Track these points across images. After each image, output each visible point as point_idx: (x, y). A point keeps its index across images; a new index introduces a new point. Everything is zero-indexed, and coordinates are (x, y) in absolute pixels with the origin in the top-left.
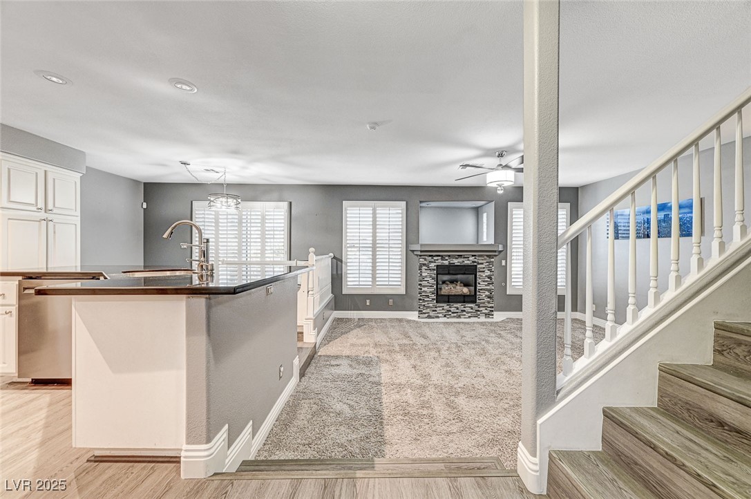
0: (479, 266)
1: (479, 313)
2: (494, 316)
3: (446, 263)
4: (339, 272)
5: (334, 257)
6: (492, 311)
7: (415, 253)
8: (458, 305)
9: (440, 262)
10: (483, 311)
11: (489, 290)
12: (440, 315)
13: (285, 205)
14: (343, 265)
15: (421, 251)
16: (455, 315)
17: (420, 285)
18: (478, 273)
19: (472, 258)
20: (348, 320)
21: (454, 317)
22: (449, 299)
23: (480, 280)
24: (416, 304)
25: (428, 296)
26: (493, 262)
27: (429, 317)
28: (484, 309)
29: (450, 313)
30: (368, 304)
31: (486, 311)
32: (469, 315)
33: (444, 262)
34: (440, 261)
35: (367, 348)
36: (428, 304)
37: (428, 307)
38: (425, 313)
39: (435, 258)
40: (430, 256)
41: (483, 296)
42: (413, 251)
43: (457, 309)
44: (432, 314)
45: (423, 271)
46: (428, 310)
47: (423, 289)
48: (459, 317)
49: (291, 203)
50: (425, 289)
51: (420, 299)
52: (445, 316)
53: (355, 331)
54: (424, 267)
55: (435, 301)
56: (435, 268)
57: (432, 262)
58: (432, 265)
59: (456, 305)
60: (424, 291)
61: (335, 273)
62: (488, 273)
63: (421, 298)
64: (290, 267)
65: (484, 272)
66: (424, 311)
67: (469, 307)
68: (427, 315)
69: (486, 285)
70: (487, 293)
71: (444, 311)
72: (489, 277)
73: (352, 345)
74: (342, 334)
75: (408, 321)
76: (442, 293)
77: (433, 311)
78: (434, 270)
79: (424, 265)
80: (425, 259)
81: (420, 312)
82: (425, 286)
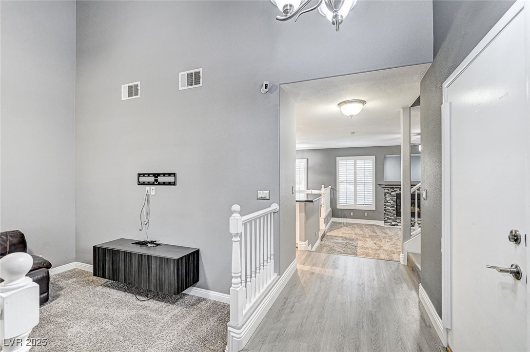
4: (335, 197)
5: (332, 188)
7: (382, 186)
8: (412, 219)
12: (399, 224)
13: (305, 160)
14: (337, 192)
15: (385, 185)
17: (385, 205)
20: (340, 223)
24: (383, 216)
25: (391, 212)
27: (391, 225)
30: (352, 215)
34: (398, 191)
35: (351, 235)
36: (391, 217)
37: (391, 219)
38: (388, 222)
39: (395, 189)
40: (392, 188)
42: (380, 185)
44: (393, 223)
45: (387, 197)
46: (391, 221)
47: (387, 208)
48: (413, 226)
49: (308, 159)
50: (389, 208)
51: (385, 214)
54: (387, 195)
55: (395, 216)
57: (393, 191)
58: (393, 193)
60: (388, 209)
61: (332, 196)
64: (308, 194)
68: (390, 223)
73: (343, 233)
74: (338, 228)
75: (377, 226)
77: (394, 221)
78: (395, 196)
79: (388, 193)
80: (388, 190)
81: (385, 221)
82: (388, 206)
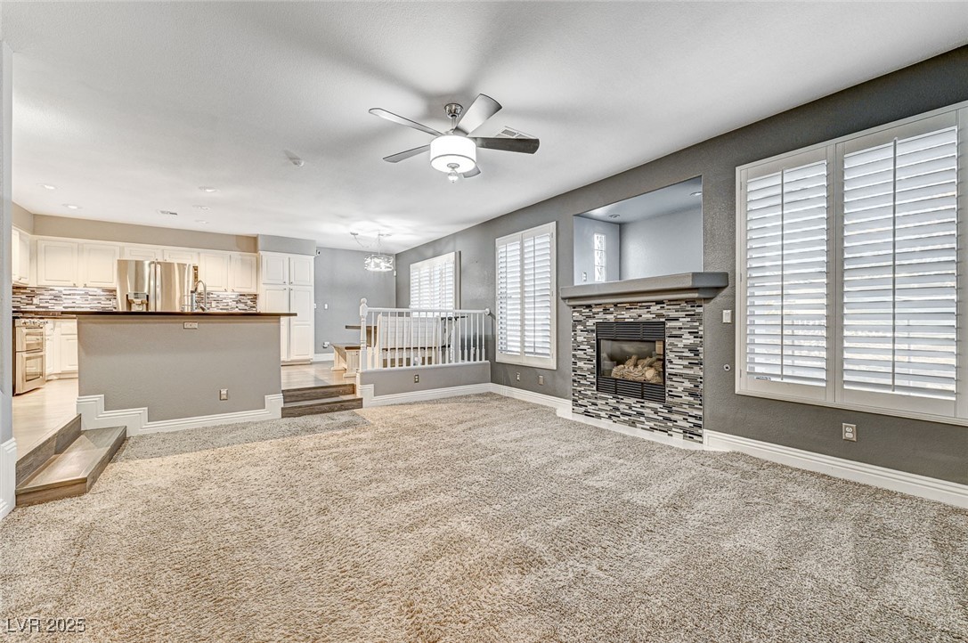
0: (669, 324)
1: (670, 424)
2: (705, 439)
3: (611, 318)
5: (490, 314)
6: (700, 427)
7: (568, 301)
8: (632, 401)
9: (601, 317)
10: (679, 423)
11: (692, 379)
12: (603, 414)
13: (453, 255)
14: (496, 323)
15: (575, 299)
16: (627, 418)
17: (574, 356)
18: (668, 340)
19: (655, 308)
21: (625, 421)
22: (617, 388)
23: (672, 355)
24: (569, 387)
25: (585, 378)
26: (699, 314)
27: (587, 413)
28: (681, 417)
29: (618, 413)
30: (518, 378)
31: (687, 425)
32: (652, 424)
33: (608, 316)
34: (601, 315)
36: (585, 390)
37: (585, 396)
38: (581, 406)
39: (594, 310)
40: (586, 306)
41: (679, 387)
43: (630, 408)
44: (591, 408)
45: (579, 332)
46: (586, 402)
48: (633, 424)
49: (460, 253)
50: (580, 364)
51: (574, 381)
52: (610, 417)
54: (580, 327)
55: (595, 388)
56: (594, 328)
57: (590, 317)
58: (590, 323)
59: (626, 400)
60: (581, 368)
62: (689, 340)
63: (576, 378)
65: (680, 336)
66: (580, 402)
67: (652, 409)
68: (583, 409)
69: (685, 367)
70: (688, 384)
71: (609, 408)
72: (694, 350)
77: (593, 404)
78: (592, 331)
79: (580, 322)
80: (580, 312)
81: (575, 402)
82: (580, 359)
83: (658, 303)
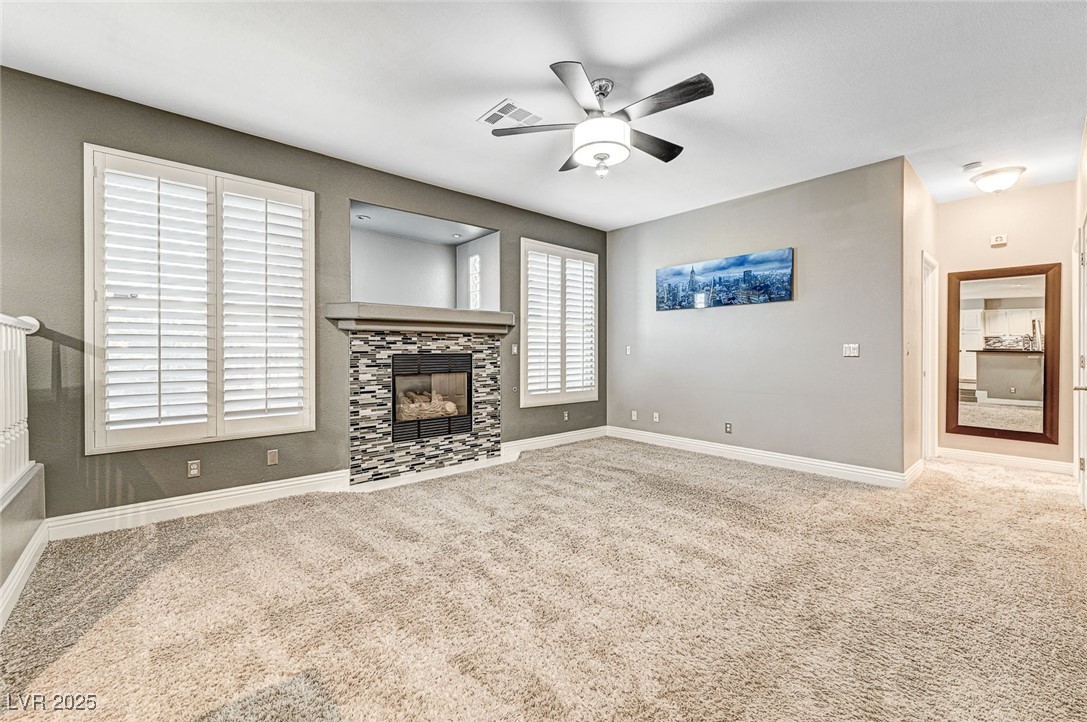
0: (475, 356)
1: (476, 450)
2: (502, 452)
3: (413, 349)
4: (68, 382)
5: (43, 332)
6: (498, 442)
7: (342, 325)
8: (439, 440)
9: (399, 348)
10: (484, 446)
11: (493, 403)
12: (402, 468)
14: (88, 358)
15: (359, 320)
16: (433, 461)
17: (354, 403)
18: (474, 371)
19: (462, 340)
20: (115, 540)
21: (431, 466)
22: (420, 430)
23: (478, 384)
24: (346, 450)
25: (373, 429)
26: (498, 347)
27: (378, 477)
28: (485, 440)
29: (423, 459)
30: (193, 473)
31: (489, 445)
32: (460, 457)
33: (410, 347)
34: (399, 345)
35: (241, 648)
36: (374, 446)
37: (376, 454)
39: (389, 339)
40: (378, 333)
41: (482, 413)
42: (335, 321)
43: (437, 448)
44: (382, 469)
45: (362, 368)
46: (374, 462)
47: (363, 413)
48: (441, 464)
50: (367, 412)
51: (354, 439)
52: (412, 468)
53: (160, 579)
54: (364, 361)
55: (390, 439)
56: (390, 361)
57: (382, 347)
58: (383, 355)
59: (433, 441)
60: (366, 418)
61: (46, 383)
62: (490, 369)
63: (358, 434)
65: (484, 367)
66: (364, 466)
67: (460, 441)
68: (371, 472)
69: (488, 394)
70: (490, 409)
71: (409, 458)
72: (494, 378)
73: (164, 654)
74: (99, 607)
75: (333, 499)
76: (404, 419)
77: (387, 461)
78: (386, 366)
79: (364, 353)
80: (366, 342)
81: (356, 469)
82: (365, 405)
83: (465, 335)
